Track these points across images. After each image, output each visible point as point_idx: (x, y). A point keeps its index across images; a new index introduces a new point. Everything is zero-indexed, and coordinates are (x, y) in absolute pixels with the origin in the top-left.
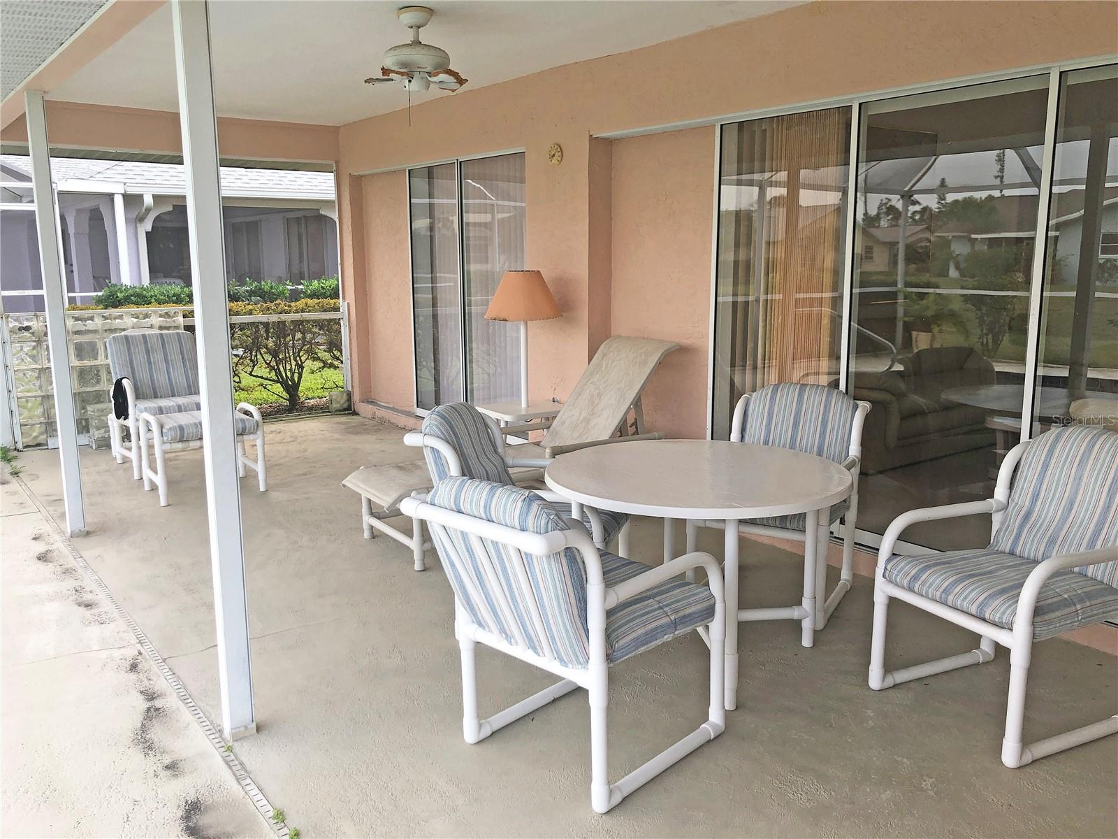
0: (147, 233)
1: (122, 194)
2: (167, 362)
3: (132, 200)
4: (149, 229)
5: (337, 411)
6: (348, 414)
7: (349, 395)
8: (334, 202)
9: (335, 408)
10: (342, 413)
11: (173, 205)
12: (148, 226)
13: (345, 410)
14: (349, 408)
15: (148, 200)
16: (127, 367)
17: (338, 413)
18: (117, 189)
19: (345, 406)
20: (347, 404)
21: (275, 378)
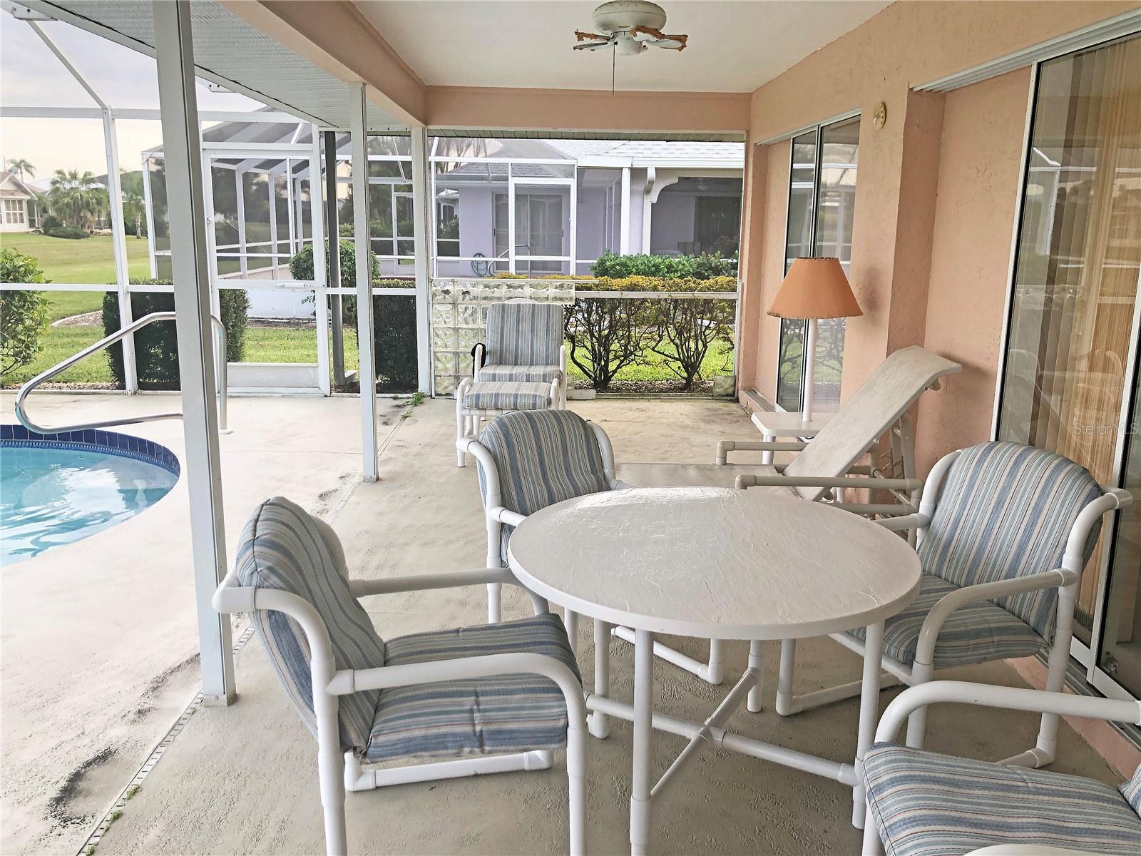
0: (652, 204)
1: (629, 168)
2: (532, 331)
3: (637, 173)
4: (655, 201)
5: (719, 395)
6: (731, 400)
7: (735, 379)
8: (742, 169)
9: (717, 392)
10: (724, 398)
11: (679, 178)
12: (654, 197)
13: (728, 395)
14: (733, 395)
15: (651, 174)
16: (497, 333)
17: (719, 398)
18: (625, 163)
19: (730, 391)
20: (732, 389)
21: (677, 356)
